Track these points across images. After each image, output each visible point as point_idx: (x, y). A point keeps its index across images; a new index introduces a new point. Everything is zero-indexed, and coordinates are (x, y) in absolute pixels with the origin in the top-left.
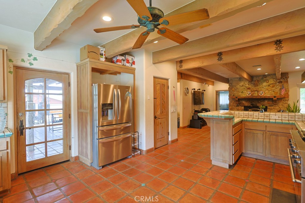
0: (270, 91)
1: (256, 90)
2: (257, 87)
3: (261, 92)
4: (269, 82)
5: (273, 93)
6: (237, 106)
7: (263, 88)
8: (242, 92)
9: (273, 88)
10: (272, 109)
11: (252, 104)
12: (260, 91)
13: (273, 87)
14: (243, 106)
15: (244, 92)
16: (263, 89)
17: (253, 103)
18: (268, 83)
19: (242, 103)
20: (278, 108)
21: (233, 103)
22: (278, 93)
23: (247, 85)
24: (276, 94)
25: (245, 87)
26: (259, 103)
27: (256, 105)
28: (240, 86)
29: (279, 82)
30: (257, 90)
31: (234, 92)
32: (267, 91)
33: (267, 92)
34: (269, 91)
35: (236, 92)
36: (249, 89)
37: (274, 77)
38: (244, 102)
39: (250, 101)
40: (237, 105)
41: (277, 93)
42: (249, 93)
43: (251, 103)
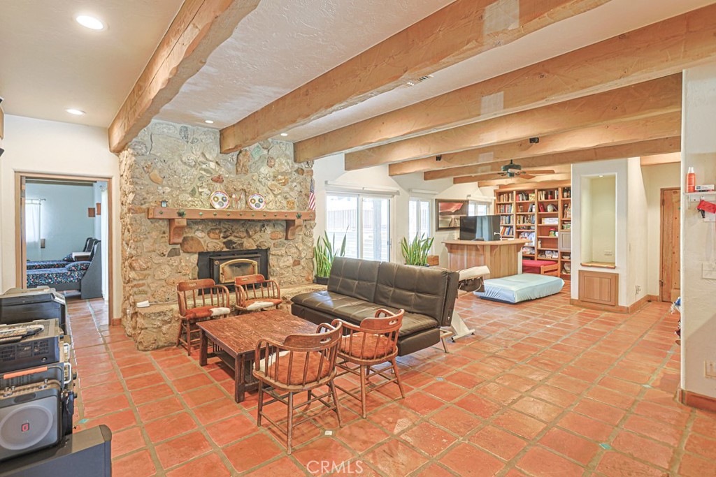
0: (279, 196)
1: (241, 187)
2: (243, 178)
3: (257, 198)
4: (276, 165)
5: (284, 202)
6: (173, 253)
7: (260, 182)
8: (193, 193)
9: (286, 189)
10: (282, 256)
11: (229, 244)
12: (253, 194)
13: (284, 184)
14: (195, 253)
15: (200, 193)
16: (261, 188)
17: (231, 238)
18: (273, 169)
19: (192, 238)
20: (296, 250)
21: (155, 242)
22: (296, 206)
23: (213, 165)
24: (291, 208)
25: (205, 170)
26: (250, 237)
27: (242, 244)
28: (185, 163)
29: (297, 171)
30: (245, 187)
31: (160, 190)
32: (271, 194)
33: (271, 197)
34: (275, 196)
35: (168, 190)
36: (219, 180)
37: (288, 153)
38: (199, 234)
39: (220, 232)
40: (170, 247)
41: (293, 203)
42: (220, 196)
43: (224, 238)
